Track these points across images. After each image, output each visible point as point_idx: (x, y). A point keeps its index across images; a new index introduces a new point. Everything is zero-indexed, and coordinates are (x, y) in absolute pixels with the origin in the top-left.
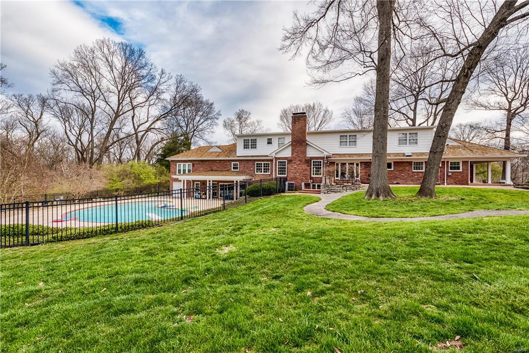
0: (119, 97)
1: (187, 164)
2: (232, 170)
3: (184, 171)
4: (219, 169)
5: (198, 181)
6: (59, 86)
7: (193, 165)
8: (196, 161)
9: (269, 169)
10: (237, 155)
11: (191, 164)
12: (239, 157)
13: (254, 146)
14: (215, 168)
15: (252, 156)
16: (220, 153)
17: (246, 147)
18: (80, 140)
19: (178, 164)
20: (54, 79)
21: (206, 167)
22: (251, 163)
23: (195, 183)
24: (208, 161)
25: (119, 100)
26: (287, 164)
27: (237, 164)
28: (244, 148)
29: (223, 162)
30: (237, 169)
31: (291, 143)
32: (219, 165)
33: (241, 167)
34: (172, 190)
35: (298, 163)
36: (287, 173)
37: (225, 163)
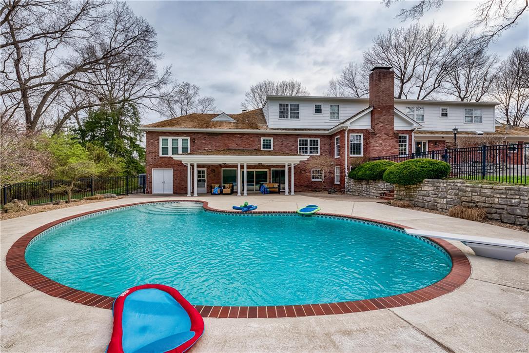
1: (180, 139)
2: (262, 149)
4: (241, 148)
5: (203, 166)
8: (198, 133)
10: (269, 127)
11: (189, 138)
12: (272, 129)
13: (296, 115)
14: (233, 146)
16: (236, 123)
17: (283, 115)
19: (161, 138)
21: (217, 145)
22: (292, 139)
26: (364, 139)
27: (270, 140)
28: (280, 117)
29: (248, 137)
30: (270, 148)
31: (372, 109)
32: (239, 142)
33: (277, 145)
34: (151, 183)
35: (385, 137)
36: (364, 152)
37: (251, 138)
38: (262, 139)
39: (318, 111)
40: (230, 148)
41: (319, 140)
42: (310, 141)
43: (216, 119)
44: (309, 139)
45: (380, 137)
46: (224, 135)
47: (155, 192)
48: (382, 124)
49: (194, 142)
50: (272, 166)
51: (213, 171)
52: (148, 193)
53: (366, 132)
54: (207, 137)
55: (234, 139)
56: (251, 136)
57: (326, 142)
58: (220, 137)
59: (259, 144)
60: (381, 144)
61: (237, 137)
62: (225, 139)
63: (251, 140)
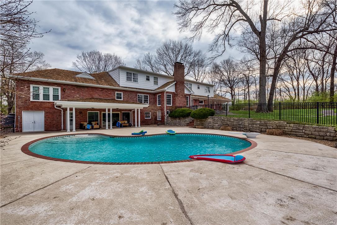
1: (51, 89)
2: (116, 99)
3: (46, 95)
8: (68, 85)
9: (147, 100)
10: (120, 85)
13: (135, 80)
16: (96, 80)
17: (129, 79)
21: (84, 94)
22: (134, 94)
26: (172, 97)
27: (121, 94)
29: (106, 91)
30: (121, 99)
31: (176, 82)
32: (101, 94)
33: (125, 97)
34: (21, 123)
35: (181, 97)
36: (172, 103)
37: (109, 91)
38: (116, 92)
39: (148, 79)
40: (94, 97)
41: (148, 95)
42: (144, 96)
43: (79, 76)
44: (143, 95)
45: (179, 97)
47: (24, 131)
48: (180, 91)
49: (64, 91)
50: (123, 110)
51: (81, 113)
52: (18, 131)
53: (173, 93)
54: (75, 88)
55: (97, 92)
56: (109, 90)
57: (152, 97)
58: (86, 89)
59: (114, 96)
60: (180, 100)
61: (99, 90)
62: (90, 91)
63: (109, 93)
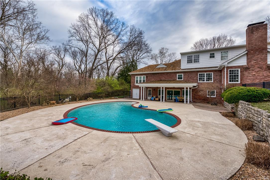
0: (100, 41)
1: (142, 77)
2: (177, 80)
3: (140, 81)
4: (167, 80)
5: (150, 88)
6: (71, 38)
7: (147, 77)
8: (149, 74)
9: (211, 78)
10: (181, 68)
11: (145, 76)
12: (182, 69)
13: (197, 61)
14: (163, 79)
15: (196, 69)
16: (166, 68)
17: (190, 61)
18: (81, 68)
19: (136, 77)
20: (70, 34)
21: (157, 78)
22: (195, 74)
23: (148, 89)
24: (158, 73)
25: (100, 42)
26: (241, 72)
27: (182, 75)
28: (188, 63)
29: (170, 74)
30: (182, 79)
31: (247, 52)
32: (166, 77)
33: (185, 77)
34: (132, 94)
36: (241, 80)
37: (172, 74)
38: (177, 75)
39: (212, 56)
40: (162, 79)
43: (158, 67)
46: (159, 74)
47: (134, 97)
51: (154, 90)
52: (131, 98)
53: (242, 68)
55: (164, 76)
58: (158, 75)
59: (175, 77)
61: (164, 74)
62: (160, 76)
63: (172, 76)
